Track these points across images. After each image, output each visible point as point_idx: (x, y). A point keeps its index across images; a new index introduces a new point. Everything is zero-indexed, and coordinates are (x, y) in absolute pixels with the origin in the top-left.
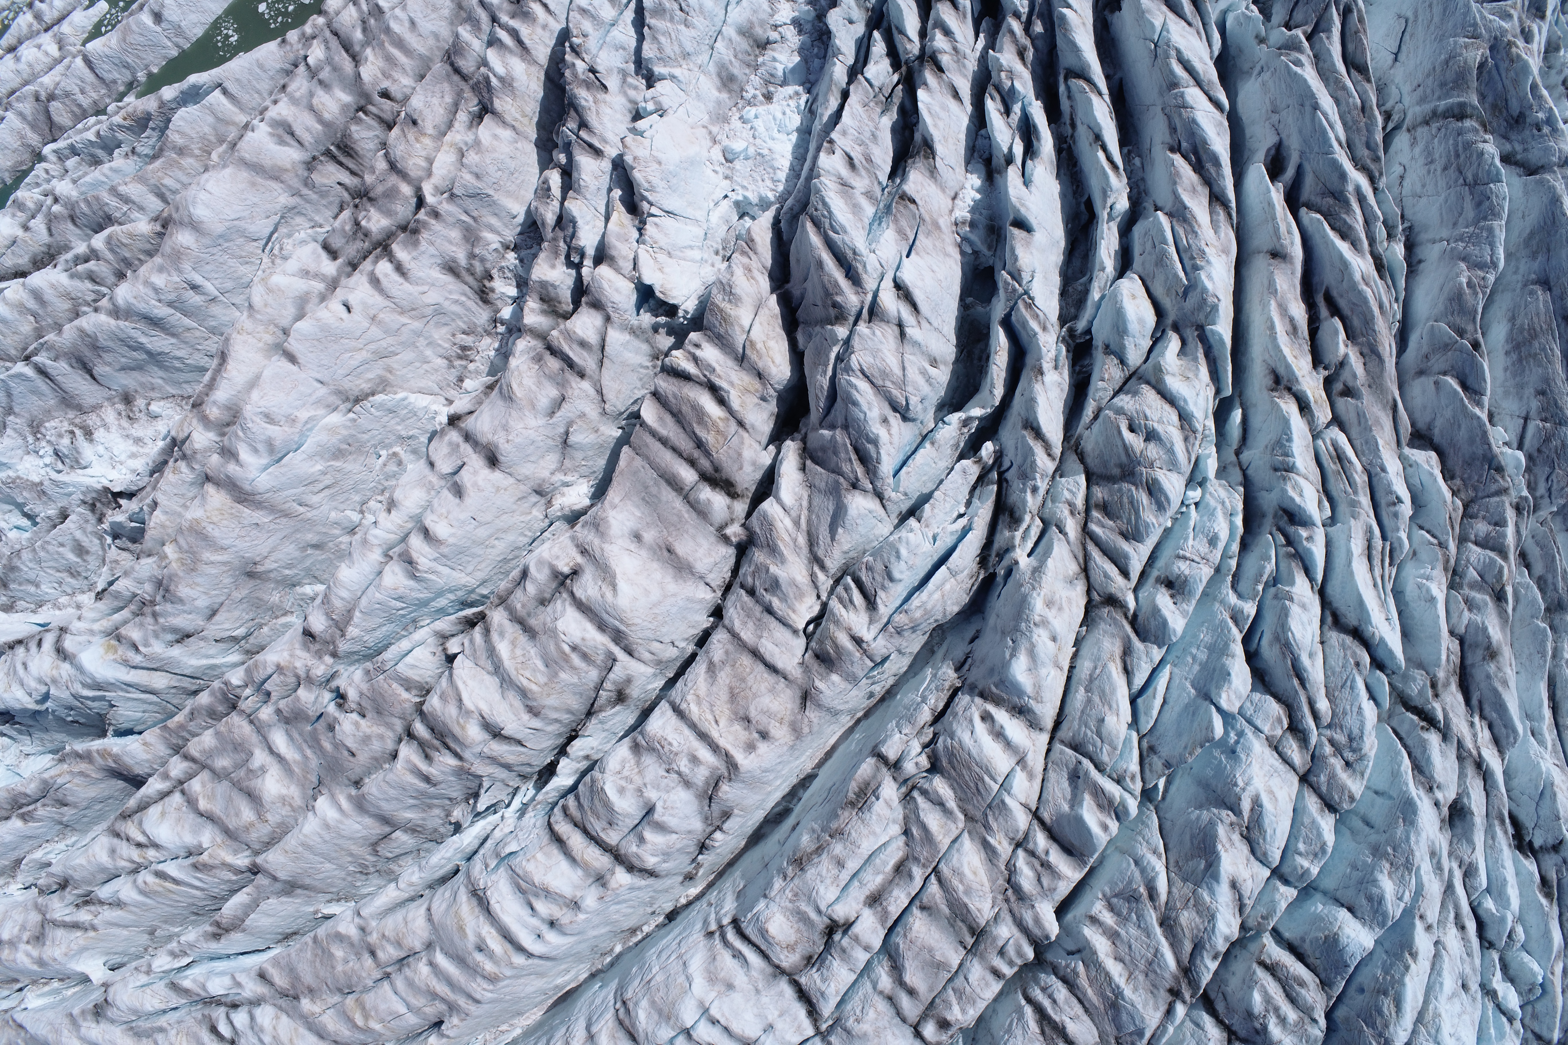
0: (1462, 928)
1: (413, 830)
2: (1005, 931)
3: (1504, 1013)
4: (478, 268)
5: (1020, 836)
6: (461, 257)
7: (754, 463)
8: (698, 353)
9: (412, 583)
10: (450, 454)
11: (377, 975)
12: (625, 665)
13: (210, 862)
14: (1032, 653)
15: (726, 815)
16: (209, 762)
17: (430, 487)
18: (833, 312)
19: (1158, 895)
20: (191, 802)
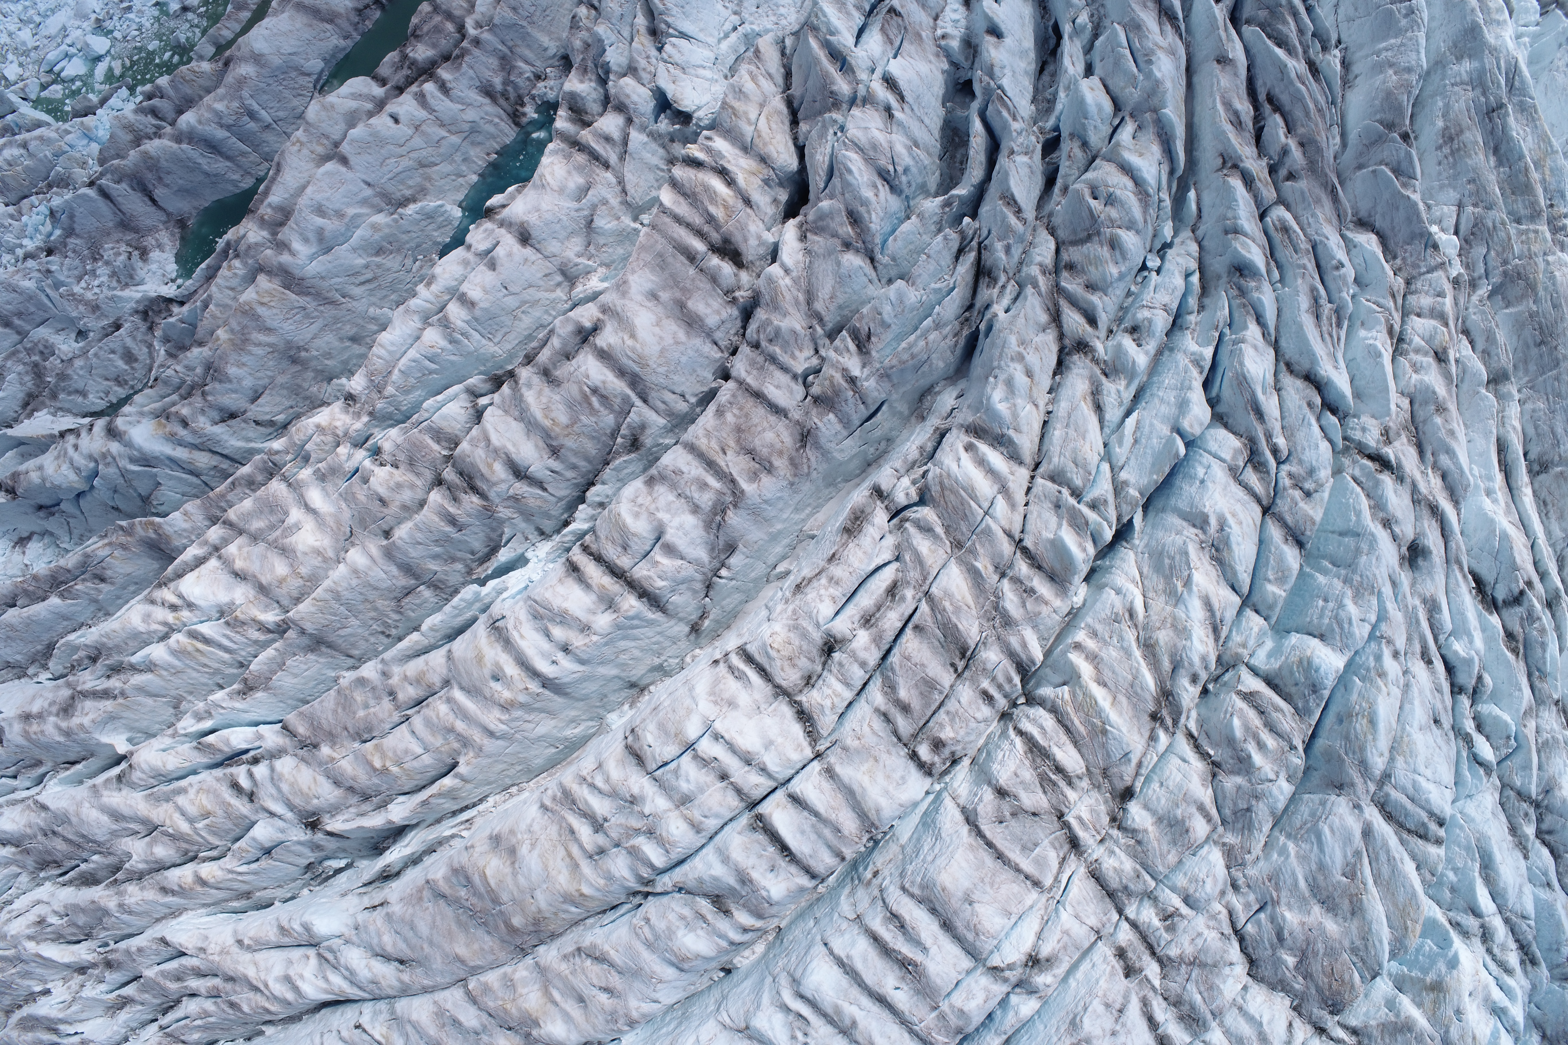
0: (1429, 662)
1: (435, 585)
3: (1481, 764)
4: (512, 95)
6: (497, 82)
7: (759, 237)
8: (710, 143)
11: (396, 717)
13: (242, 617)
14: (1009, 383)
15: (731, 549)
17: (465, 263)
20: (227, 563)
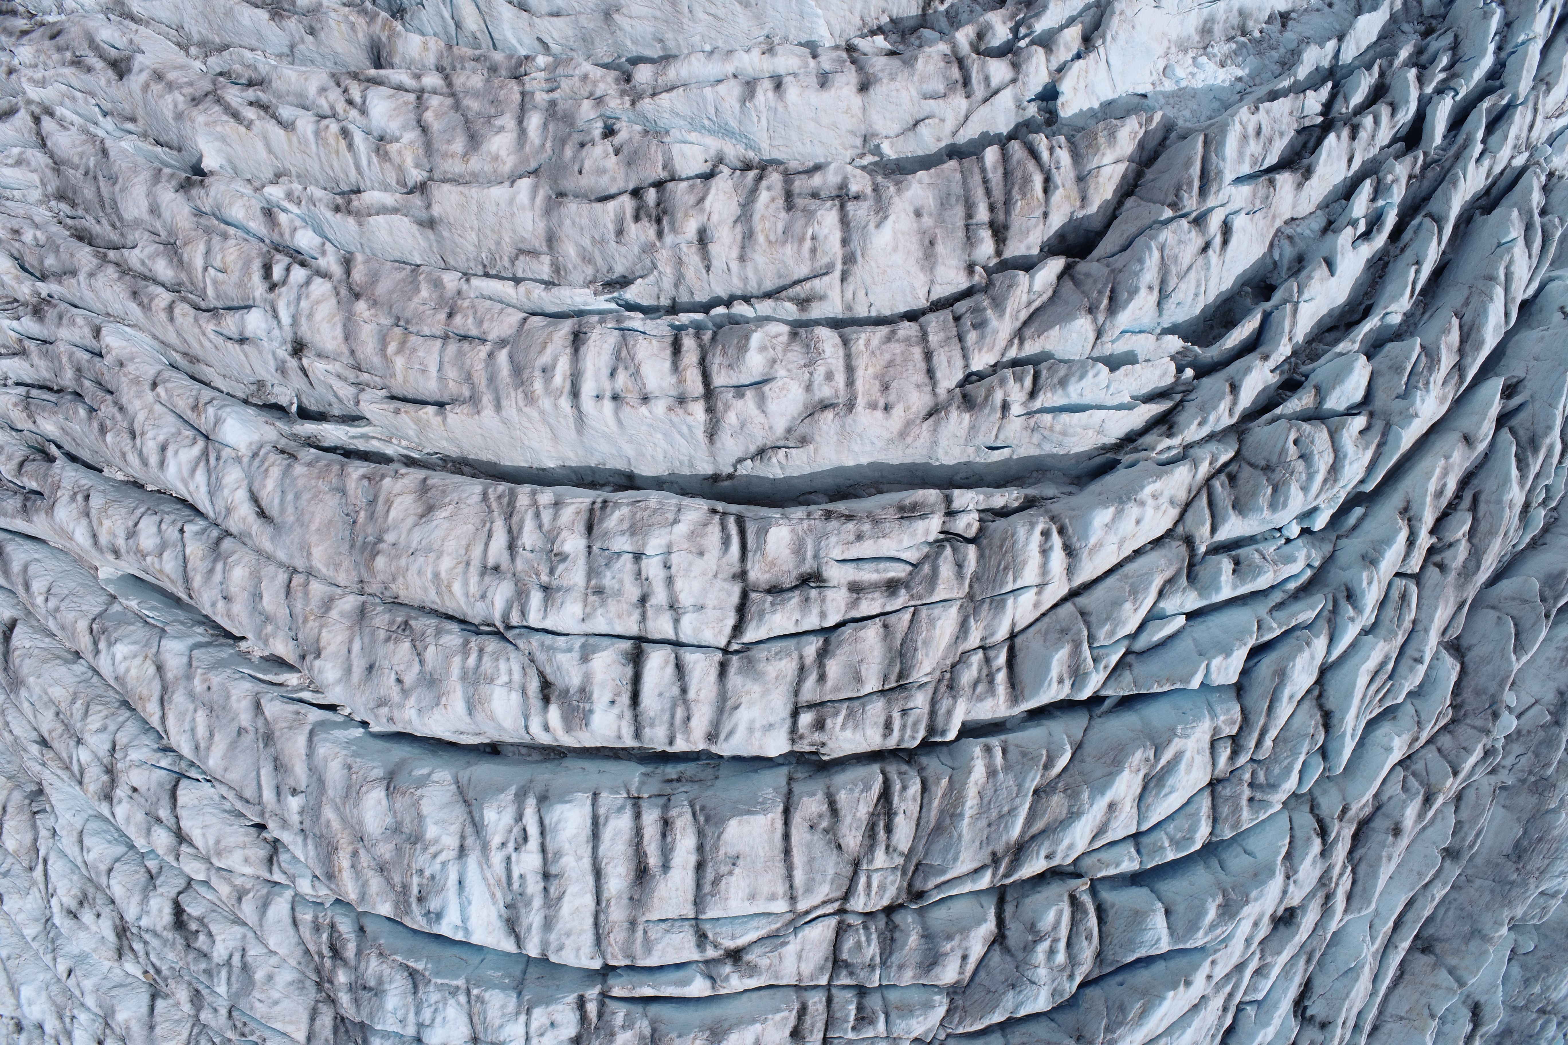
2: (920, 701)
5: (990, 641)
9: (737, 106)
10: (834, 61)
12: (830, 284)
16: (461, 95)
18: (1171, 198)
19: (1053, 766)
